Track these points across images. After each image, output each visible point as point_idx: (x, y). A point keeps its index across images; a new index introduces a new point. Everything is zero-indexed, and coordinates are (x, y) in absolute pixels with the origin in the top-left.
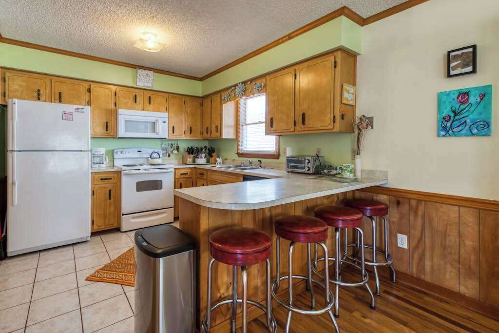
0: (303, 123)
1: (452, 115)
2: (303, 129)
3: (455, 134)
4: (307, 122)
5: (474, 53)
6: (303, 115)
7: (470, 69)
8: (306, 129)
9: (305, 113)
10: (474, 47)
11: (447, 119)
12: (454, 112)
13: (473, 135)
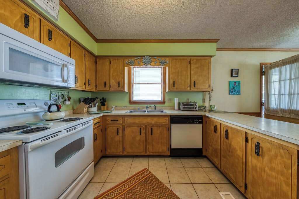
0: (195, 86)
1: (233, 88)
2: (194, 89)
3: (234, 94)
4: (196, 86)
5: (238, 71)
6: (195, 82)
7: (237, 75)
8: (196, 89)
9: (196, 81)
10: (238, 69)
11: (232, 89)
12: (233, 87)
13: (237, 94)
